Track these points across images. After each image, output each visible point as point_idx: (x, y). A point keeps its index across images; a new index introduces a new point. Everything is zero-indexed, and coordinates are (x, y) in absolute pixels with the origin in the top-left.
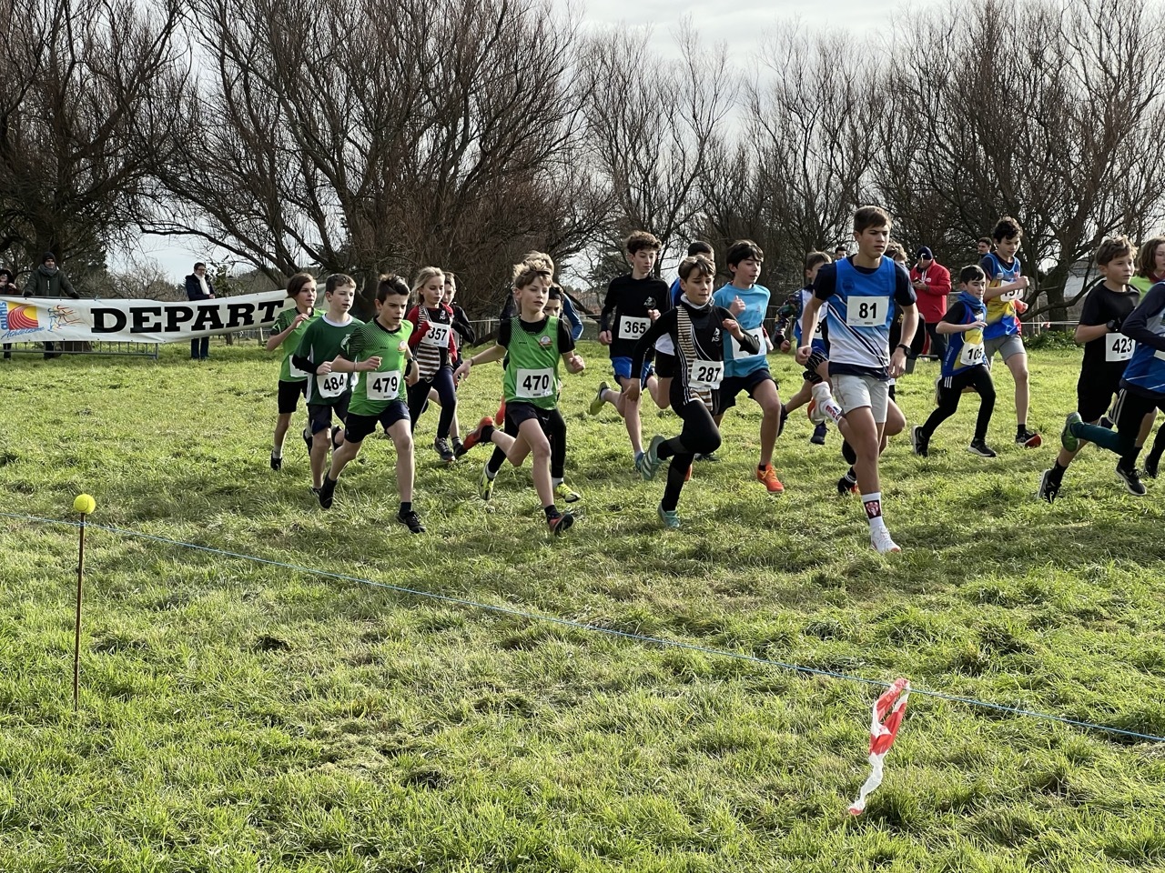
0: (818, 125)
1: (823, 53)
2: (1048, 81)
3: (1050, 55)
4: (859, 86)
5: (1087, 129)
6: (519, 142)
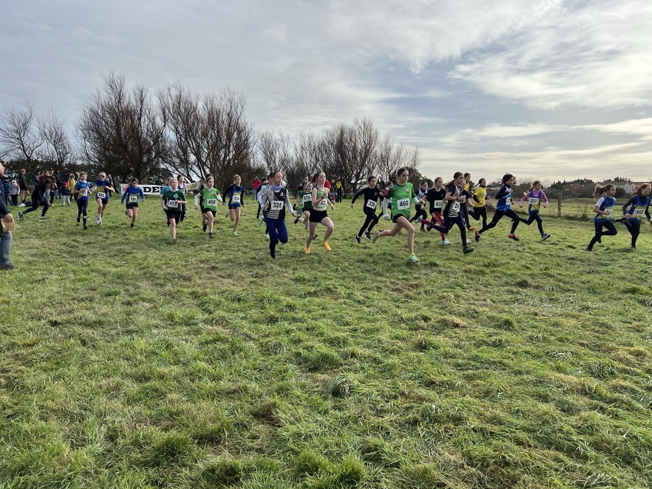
0: (308, 153)
1: (309, 138)
2: (353, 144)
3: (353, 139)
4: (317, 145)
5: (361, 155)
6: (240, 153)
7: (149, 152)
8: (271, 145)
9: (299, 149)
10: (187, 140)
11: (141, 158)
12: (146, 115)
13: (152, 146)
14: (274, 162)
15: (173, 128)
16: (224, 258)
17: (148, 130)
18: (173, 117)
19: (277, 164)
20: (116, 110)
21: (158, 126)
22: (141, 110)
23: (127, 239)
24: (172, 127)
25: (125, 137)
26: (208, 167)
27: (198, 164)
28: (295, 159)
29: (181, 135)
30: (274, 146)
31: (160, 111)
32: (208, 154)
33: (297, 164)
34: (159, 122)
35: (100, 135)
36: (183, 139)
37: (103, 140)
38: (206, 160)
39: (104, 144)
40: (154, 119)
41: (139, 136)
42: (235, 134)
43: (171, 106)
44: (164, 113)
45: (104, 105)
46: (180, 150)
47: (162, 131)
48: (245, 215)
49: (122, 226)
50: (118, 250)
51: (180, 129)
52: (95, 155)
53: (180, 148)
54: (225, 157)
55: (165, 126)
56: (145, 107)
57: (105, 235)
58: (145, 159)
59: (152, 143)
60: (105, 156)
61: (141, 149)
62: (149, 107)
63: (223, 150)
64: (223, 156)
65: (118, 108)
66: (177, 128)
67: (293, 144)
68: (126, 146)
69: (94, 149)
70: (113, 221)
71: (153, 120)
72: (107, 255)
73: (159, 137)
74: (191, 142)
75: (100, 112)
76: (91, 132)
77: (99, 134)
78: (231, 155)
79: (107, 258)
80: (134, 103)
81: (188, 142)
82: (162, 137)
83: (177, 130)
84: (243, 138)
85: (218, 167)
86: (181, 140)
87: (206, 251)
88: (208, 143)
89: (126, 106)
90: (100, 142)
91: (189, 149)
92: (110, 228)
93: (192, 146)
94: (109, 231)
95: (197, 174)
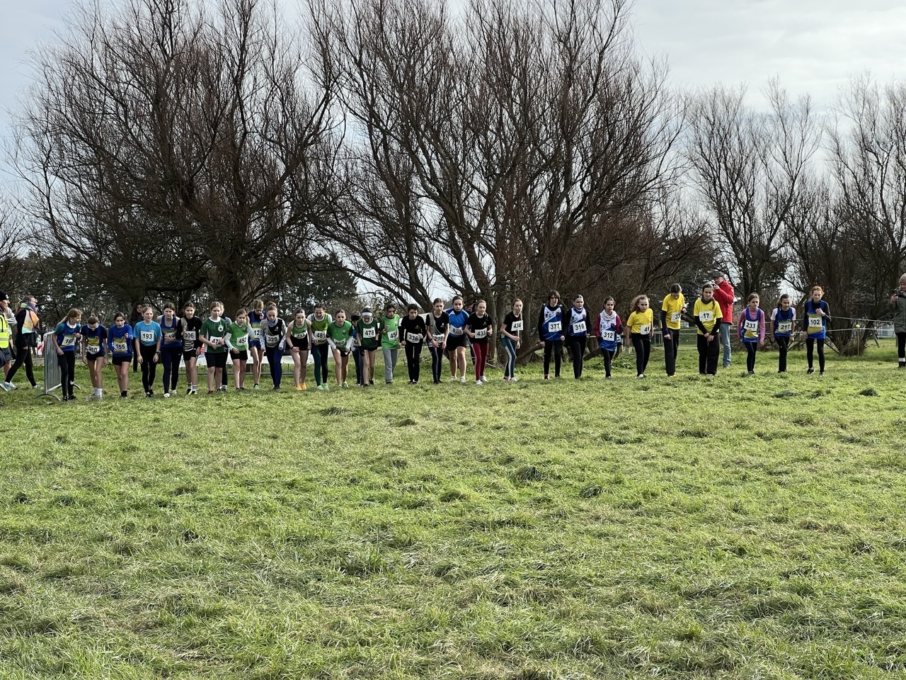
0: (893, 161)
6: (613, 183)
7: (269, 201)
8: (735, 142)
9: (851, 149)
10: (409, 149)
11: (244, 225)
12: (259, 65)
13: (283, 179)
14: (748, 208)
15: (359, 109)
16: (568, 632)
17: (267, 119)
18: (359, 63)
19: (759, 214)
20: (156, 53)
21: (305, 102)
22: (243, 48)
23: (197, 552)
24: (356, 101)
25: (186, 150)
26: (488, 248)
27: (452, 237)
28: (836, 195)
29: (386, 132)
30: (748, 143)
31: (308, 47)
32: (490, 197)
33: (846, 212)
34: (307, 86)
35: (99, 150)
36: (395, 146)
37: (110, 168)
38: (482, 222)
39: (112, 181)
40: (289, 75)
41: (234, 144)
42: (592, 110)
43: (350, 27)
44: (325, 52)
45: (111, 41)
46: (382, 187)
47: (320, 122)
48: (639, 440)
49: (178, 500)
50: (169, 600)
51: (382, 108)
52: (82, 224)
53: (383, 179)
54: (554, 202)
55: (327, 99)
56: (255, 35)
57: (121, 538)
58: (256, 229)
59: (282, 167)
60: (116, 226)
61: (241, 192)
62: (272, 33)
63: (546, 177)
64: (544, 201)
65: (162, 45)
66: (370, 106)
67: (825, 136)
68: (191, 186)
69: (77, 202)
70: (147, 478)
71: (285, 80)
72: (128, 621)
73: (306, 145)
74: (425, 153)
75: (97, 64)
76: (66, 139)
77: (93, 146)
78: (576, 195)
79: (131, 635)
80: (219, 23)
81: (413, 155)
82: (317, 141)
83: (373, 114)
84: (623, 127)
85: (525, 245)
86: (386, 148)
87: (494, 600)
88: (487, 155)
89: (190, 36)
90: (101, 175)
91: (416, 180)
92: (137, 507)
93: (427, 167)
94: (135, 520)
95: (446, 277)
